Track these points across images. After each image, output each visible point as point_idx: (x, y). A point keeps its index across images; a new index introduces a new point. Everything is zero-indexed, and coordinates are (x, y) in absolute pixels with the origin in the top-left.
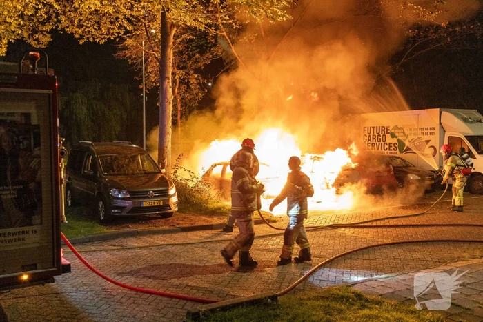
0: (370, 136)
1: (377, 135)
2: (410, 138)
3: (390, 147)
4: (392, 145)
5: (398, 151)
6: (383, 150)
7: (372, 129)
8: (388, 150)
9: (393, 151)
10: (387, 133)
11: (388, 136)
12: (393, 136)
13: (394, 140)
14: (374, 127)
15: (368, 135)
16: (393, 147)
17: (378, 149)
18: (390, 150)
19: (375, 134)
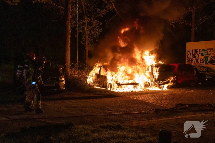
0: (191, 55)
1: (194, 54)
2: (210, 56)
3: (201, 61)
4: (202, 60)
5: (204, 63)
6: (197, 63)
7: (192, 51)
8: (199, 63)
9: (202, 63)
10: (199, 53)
11: (200, 55)
12: (202, 54)
13: (203, 57)
14: (193, 50)
15: (190, 54)
16: (202, 61)
17: (195, 62)
18: (200, 62)
19: (193, 54)
